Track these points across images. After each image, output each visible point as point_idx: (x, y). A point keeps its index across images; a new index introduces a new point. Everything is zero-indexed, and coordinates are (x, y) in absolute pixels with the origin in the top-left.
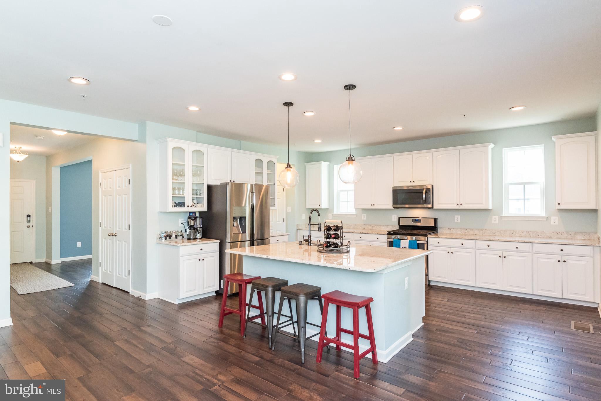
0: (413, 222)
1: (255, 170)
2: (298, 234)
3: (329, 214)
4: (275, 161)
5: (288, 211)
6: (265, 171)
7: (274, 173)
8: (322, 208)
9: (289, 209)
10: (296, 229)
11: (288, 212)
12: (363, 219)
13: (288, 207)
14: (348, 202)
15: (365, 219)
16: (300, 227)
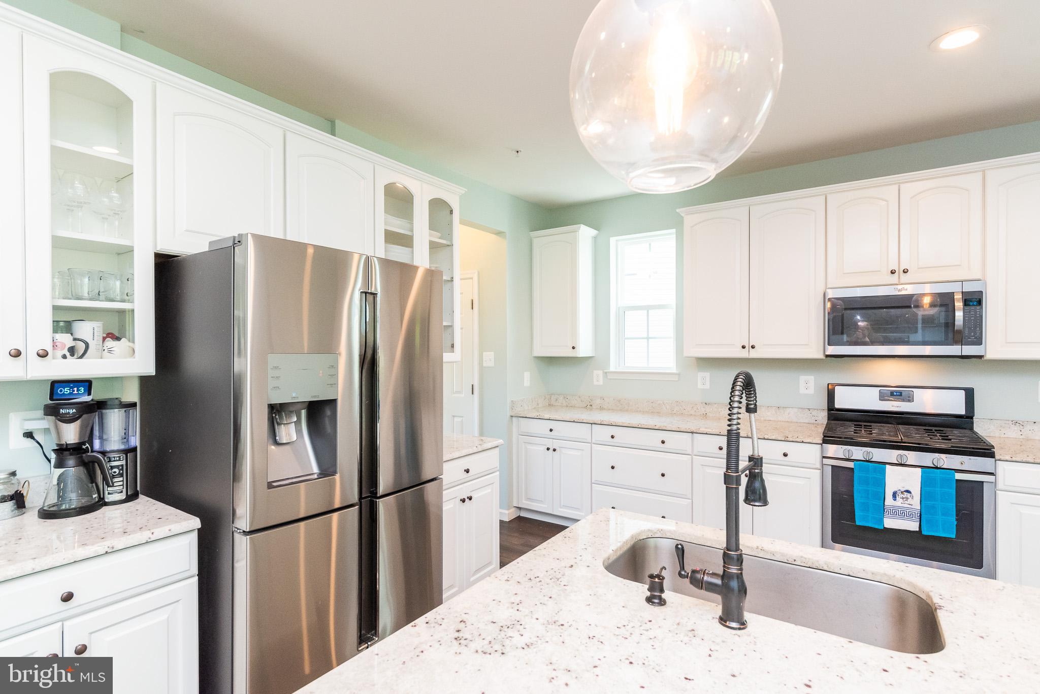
0: (882, 398)
1: (386, 224)
2: (515, 430)
3: (595, 372)
4: (454, 202)
5: (484, 365)
6: (422, 234)
7: (449, 243)
8: (581, 356)
9: (489, 358)
10: (509, 415)
11: (485, 367)
12: (700, 386)
13: (484, 353)
14: (648, 338)
15: (707, 386)
16: (519, 411)
